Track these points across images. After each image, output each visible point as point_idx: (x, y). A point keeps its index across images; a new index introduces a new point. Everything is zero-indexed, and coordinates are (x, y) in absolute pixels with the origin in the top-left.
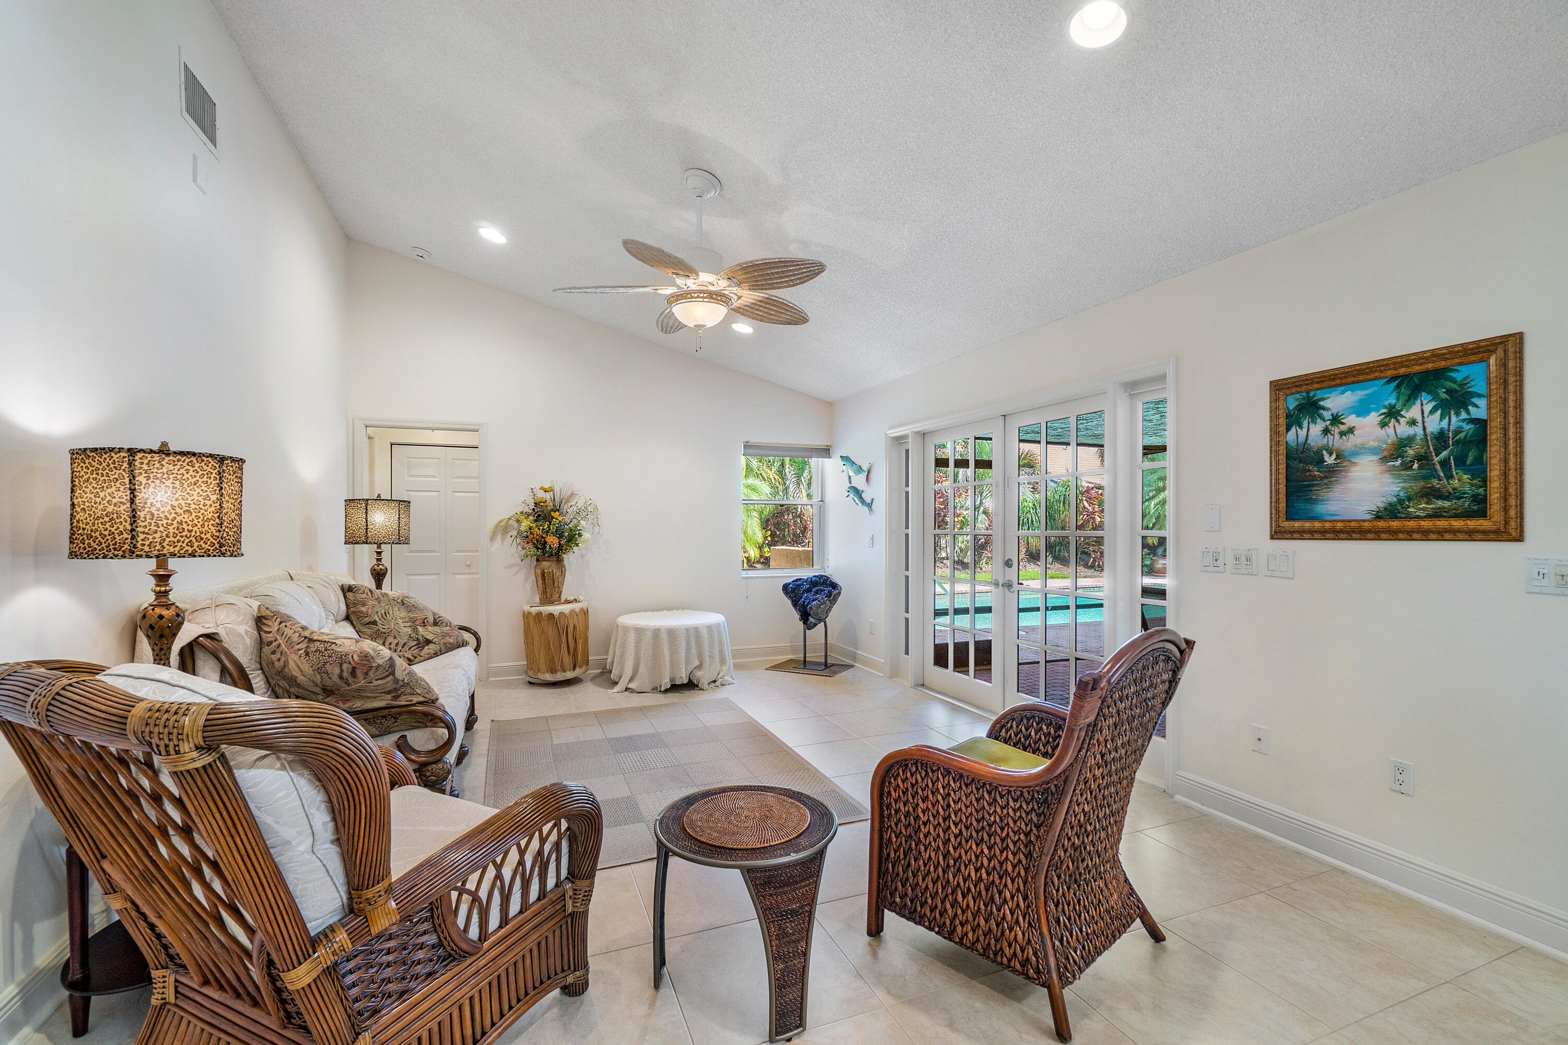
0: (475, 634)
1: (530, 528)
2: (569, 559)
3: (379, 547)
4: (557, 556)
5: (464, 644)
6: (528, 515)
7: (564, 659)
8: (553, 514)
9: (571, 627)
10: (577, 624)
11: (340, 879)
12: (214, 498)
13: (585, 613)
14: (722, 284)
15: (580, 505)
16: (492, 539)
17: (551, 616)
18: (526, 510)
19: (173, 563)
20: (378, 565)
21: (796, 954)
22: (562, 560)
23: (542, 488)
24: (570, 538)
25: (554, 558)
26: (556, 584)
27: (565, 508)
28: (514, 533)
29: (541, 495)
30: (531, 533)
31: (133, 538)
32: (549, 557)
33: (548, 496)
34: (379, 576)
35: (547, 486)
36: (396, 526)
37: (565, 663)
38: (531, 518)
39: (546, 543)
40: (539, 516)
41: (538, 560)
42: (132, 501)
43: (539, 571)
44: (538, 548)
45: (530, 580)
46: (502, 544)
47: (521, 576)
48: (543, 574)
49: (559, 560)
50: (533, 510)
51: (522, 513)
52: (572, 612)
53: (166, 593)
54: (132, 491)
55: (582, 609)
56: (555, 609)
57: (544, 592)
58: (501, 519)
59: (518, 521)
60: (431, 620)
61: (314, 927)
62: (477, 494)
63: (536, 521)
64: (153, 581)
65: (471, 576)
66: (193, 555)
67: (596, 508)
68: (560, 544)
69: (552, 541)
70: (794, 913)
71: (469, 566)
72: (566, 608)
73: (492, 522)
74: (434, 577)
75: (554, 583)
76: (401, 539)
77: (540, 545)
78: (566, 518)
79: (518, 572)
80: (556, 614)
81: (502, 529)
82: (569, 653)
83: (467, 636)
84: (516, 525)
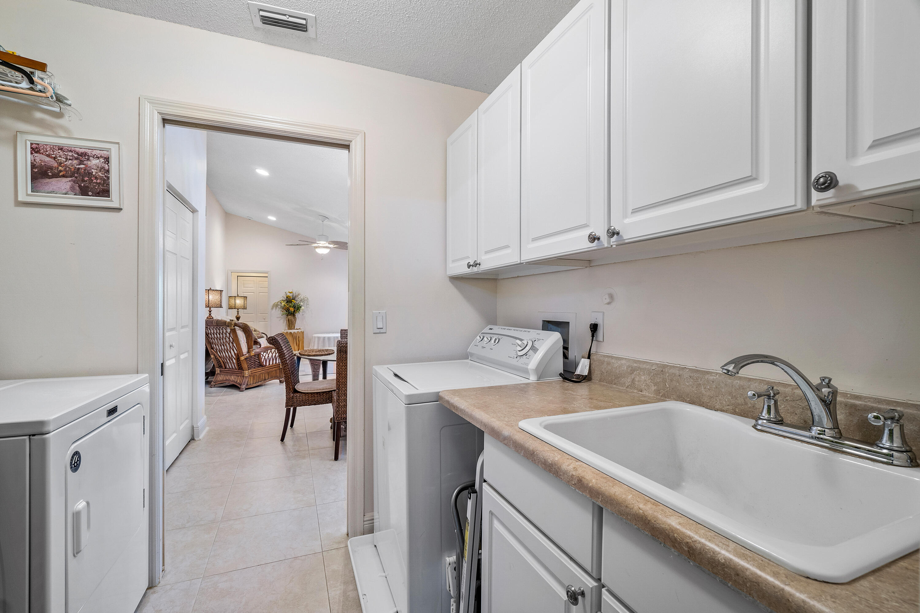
0: (266, 335)
1: (285, 305)
2: (297, 315)
3: (238, 310)
4: (293, 314)
5: (263, 337)
6: (284, 301)
7: (295, 347)
8: (292, 301)
9: (297, 337)
10: (299, 336)
11: (247, 348)
12: (220, 297)
13: (303, 333)
14: (327, 245)
15: (302, 298)
16: (272, 309)
17: (291, 333)
18: (284, 299)
19: (212, 309)
20: (238, 315)
21: (317, 371)
22: (295, 316)
23: (289, 292)
24: (297, 308)
25: (292, 315)
26: (293, 323)
27: (297, 299)
28: (280, 307)
29: (289, 294)
30: (285, 307)
31: (209, 304)
32: (291, 314)
33: (291, 295)
34: (238, 318)
35: (290, 291)
36: (243, 304)
37: (295, 348)
38: (285, 302)
39: (289, 310)
40: (288, 301)
41: (287, 316)
42: (209, 298)
43: (287, 319)
44: (287, 312)
45: (285, 322)
46: (276, 310)
47: (282, 321)
48: (289, 320)
49: (294, 315)
50: (286, 299)
51: (282, 300)
52: (298, 332)
53: (211, 314)
54: (209, 296)
55: (301, 331)
56: (292, 331)
57: (289, 326)
58: (275, 302)
59: (281, 303)
60: (254, 330)
61: (244, 354)
62: (267, 294)
63: (287, 303)
64: (209, 312)
65: (266, 323)
66: (217, 307)
67: (308, 299)
68: (294, 310)
69: (292, 309)
70: (317, 365)
71: (265, 319)
72: (296, 331)
73: (272, 304)
74: (252, 323)
75: (292, 323)
76: (245, 308)
77: (288, 310)
78: (297, 301)
79: (281, 319)
80: (292, 332)
81: (275, 306)
82: (297, 345)
83: (264, 335)
84: (280, 304)
